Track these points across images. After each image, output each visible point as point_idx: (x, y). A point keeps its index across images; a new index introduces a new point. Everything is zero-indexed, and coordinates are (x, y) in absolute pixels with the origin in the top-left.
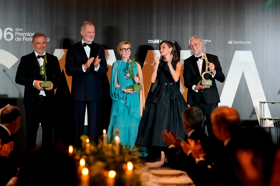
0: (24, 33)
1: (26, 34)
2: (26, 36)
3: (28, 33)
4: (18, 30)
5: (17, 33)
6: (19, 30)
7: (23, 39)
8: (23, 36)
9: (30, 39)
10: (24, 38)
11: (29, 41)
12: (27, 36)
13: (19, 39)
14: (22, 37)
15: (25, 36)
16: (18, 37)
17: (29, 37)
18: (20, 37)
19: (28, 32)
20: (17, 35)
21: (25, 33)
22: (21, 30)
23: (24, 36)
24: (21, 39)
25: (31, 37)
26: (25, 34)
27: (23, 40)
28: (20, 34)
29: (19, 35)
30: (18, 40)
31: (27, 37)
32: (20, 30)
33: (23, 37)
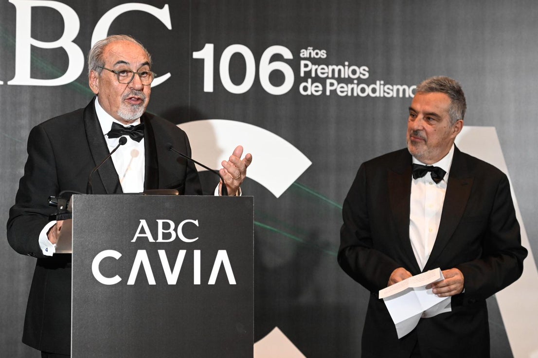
0: (331, 68)
1: (340, 71)
2: (336, 75)
3: (344, 66)
4: (310, 53)
5: (306, 66)
6: (313, 55)
7: (329, 88)
8: (327, 77)
9: (352, 89)
10: (332, 84)
11: (350, 94)
12: (342, 76)
13: (312, 89)
14: (323, 81)
15: (333, 77)
16: (310, 80)
17: (349, 81)
18: (316, 79)
19: (347, 63)
20: (308, 74)
21: (334, 67)
22: (323, 54)
23: (330, 76)
24: (321, 88)
25: (356, 82)
26: (333, 70)
27: (328, 93)
28: (316, 70)
29: (313, 75)
30: (309, 93)
31: (340, 80)
32: (317, 54)
33: (328, 81)
